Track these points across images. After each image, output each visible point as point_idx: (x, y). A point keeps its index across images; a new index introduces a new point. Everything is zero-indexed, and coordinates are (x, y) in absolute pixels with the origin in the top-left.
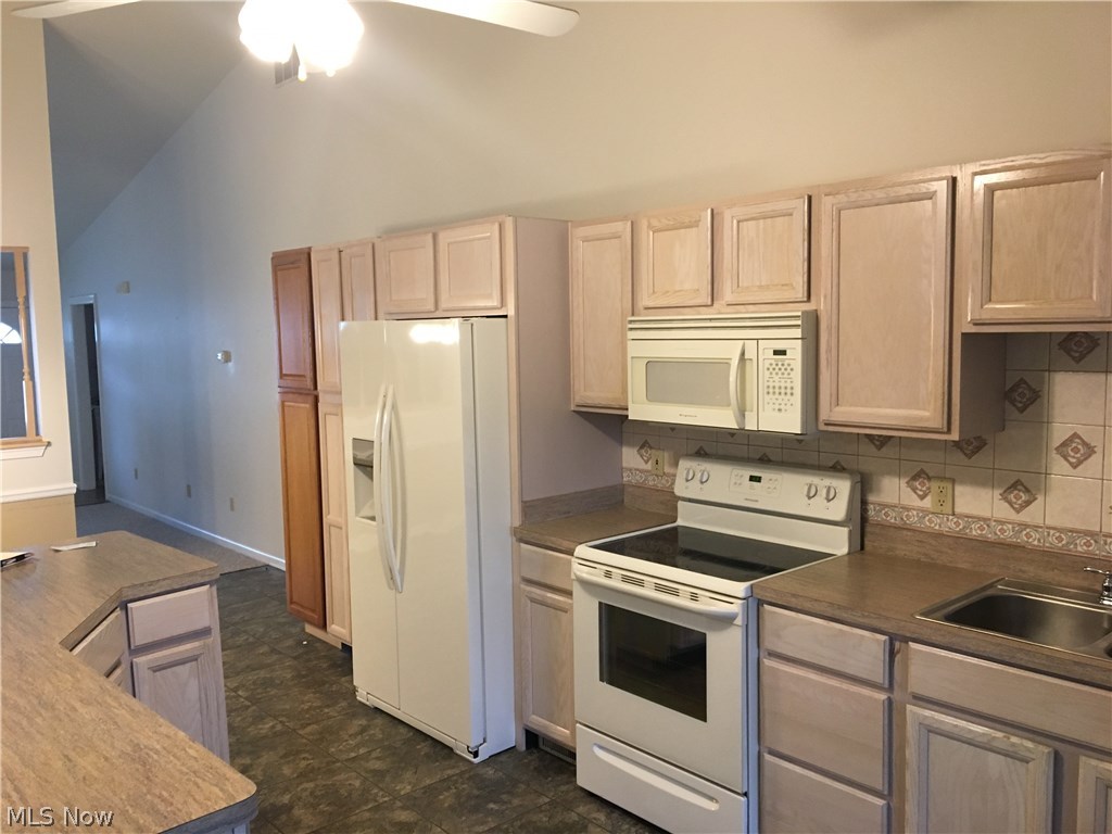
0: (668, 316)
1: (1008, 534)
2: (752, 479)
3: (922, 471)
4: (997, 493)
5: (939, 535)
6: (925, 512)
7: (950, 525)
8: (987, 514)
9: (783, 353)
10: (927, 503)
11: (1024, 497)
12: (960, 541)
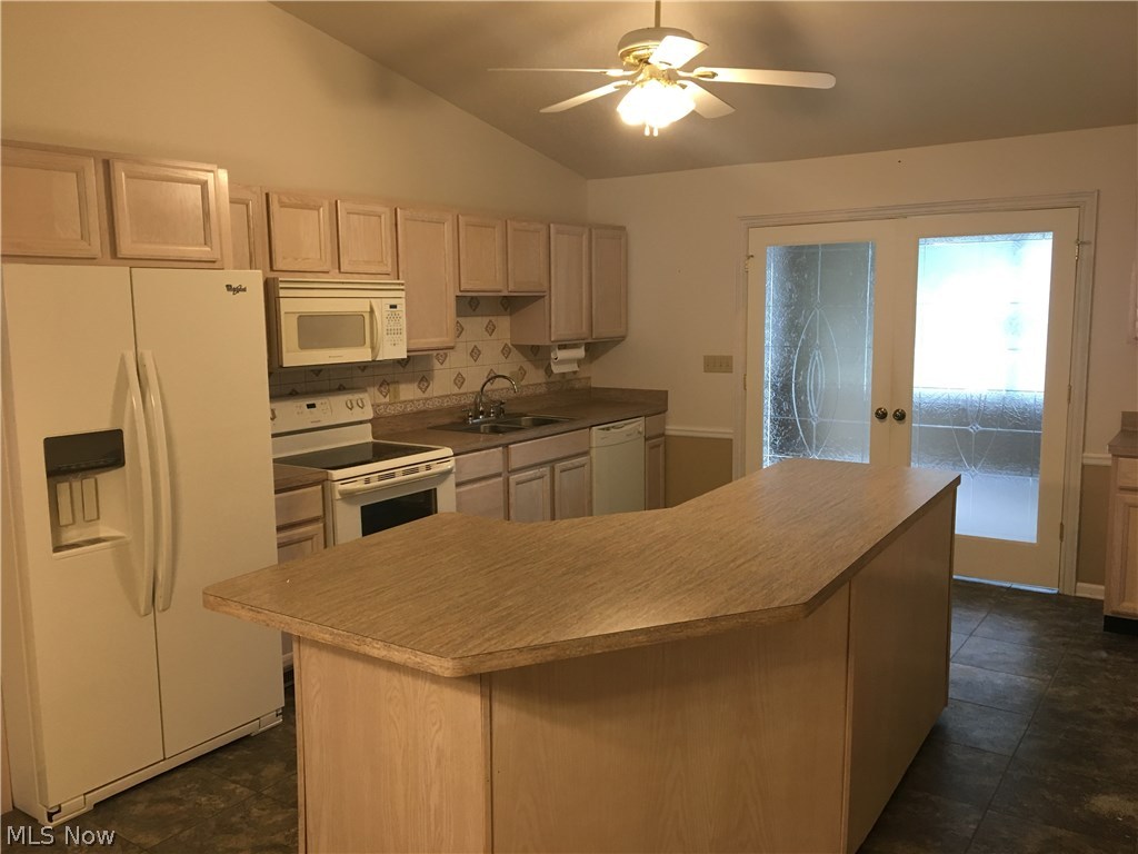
0: (306, 278)
1: (421, 407)
2: (310, 406)
3: (384, 381)
4: (416, 385)
5: (395, 416)
6: (386, 405)
7: (398, 409)
8: (412, 398)
9: (395, 307)
10: (387, 400)
11: (426, 384)
12: (404, 416)
